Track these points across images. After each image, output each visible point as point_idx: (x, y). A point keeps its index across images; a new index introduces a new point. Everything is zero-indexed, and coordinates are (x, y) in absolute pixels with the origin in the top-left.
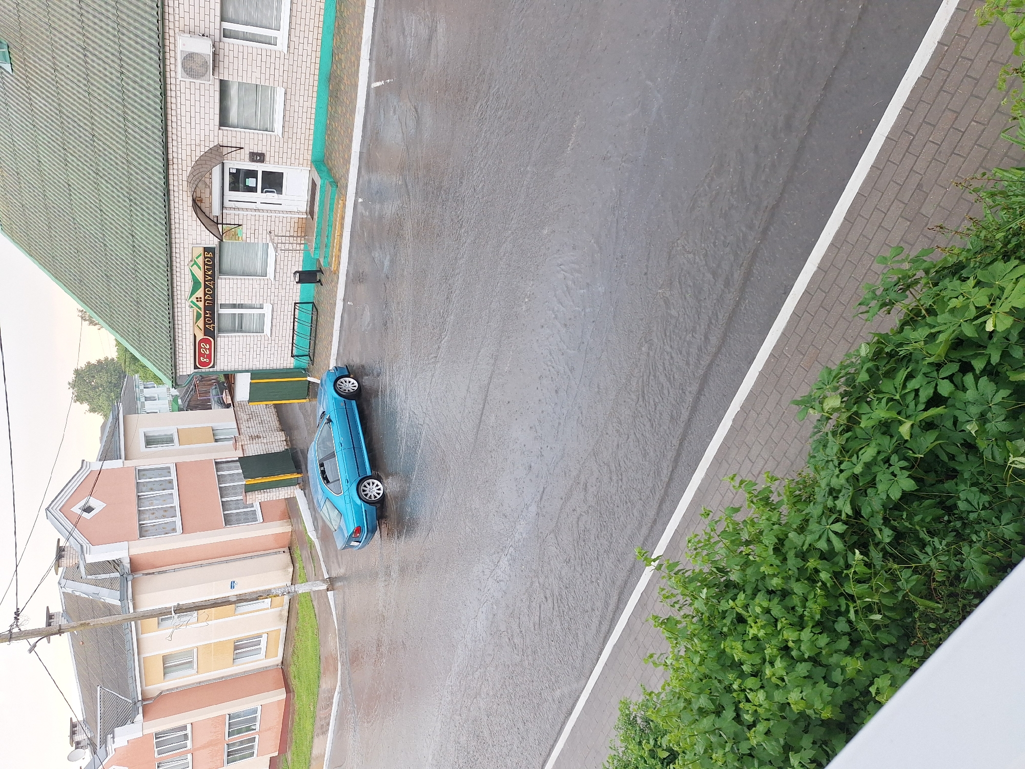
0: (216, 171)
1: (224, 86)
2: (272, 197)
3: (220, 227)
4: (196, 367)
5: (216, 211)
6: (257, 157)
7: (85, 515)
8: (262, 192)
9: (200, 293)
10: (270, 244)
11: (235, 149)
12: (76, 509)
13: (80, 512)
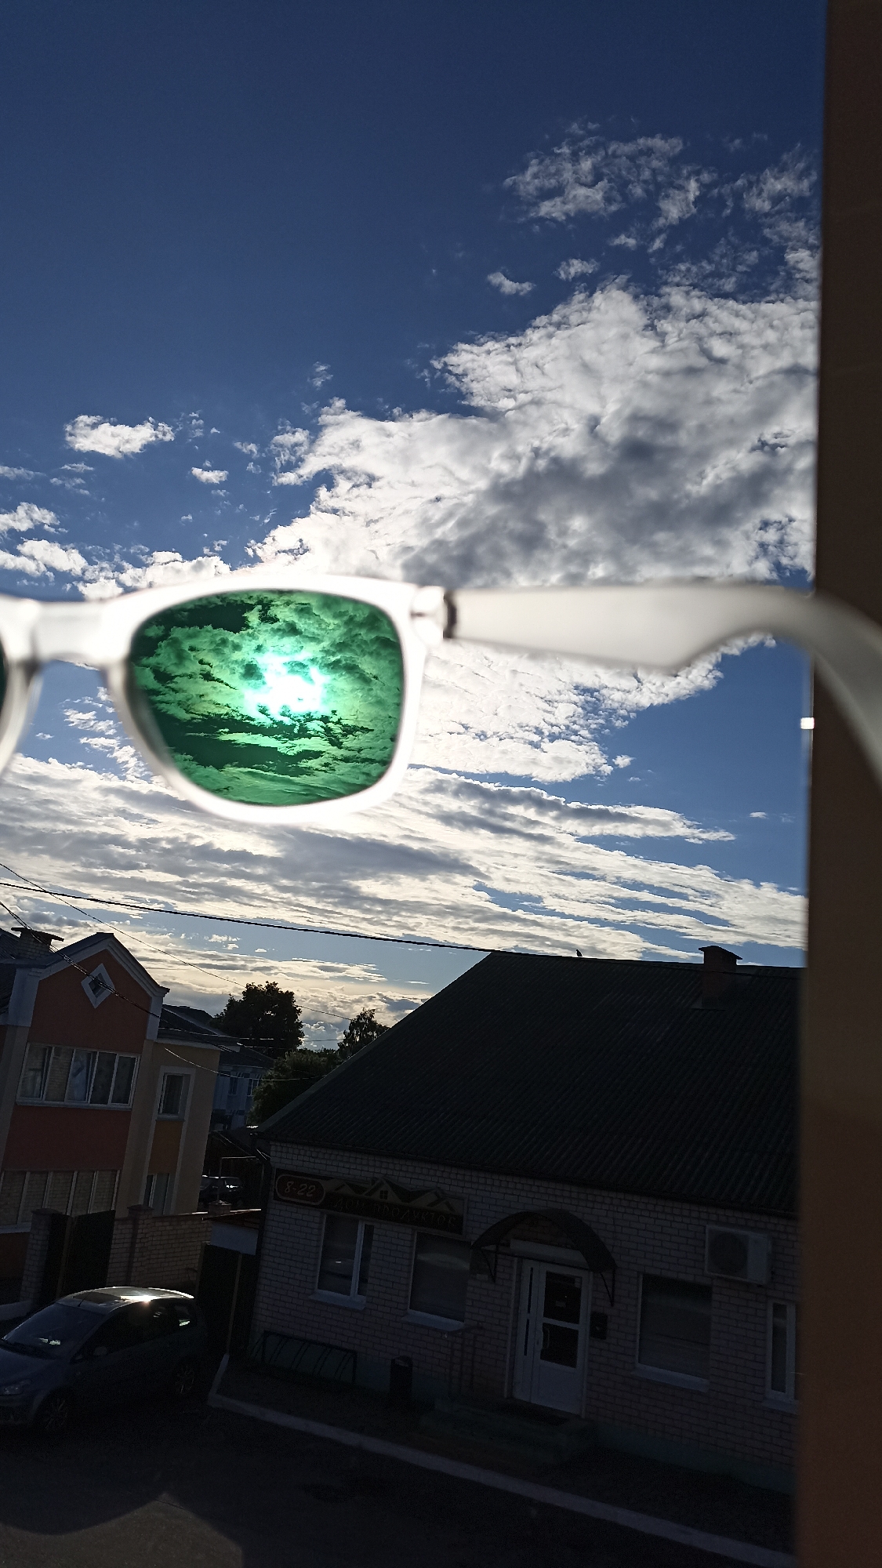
0: (577, 1257)
1: (702, 1293)
2: (538, 1338)
3: (492, 1248)
4: (279, 1171)
5: (517, 1246)
6: (599, 1326)
7: (88, 980)
8: (544, 1324)
9: (392, 1198)
10: (462, 1325)
11: (610, 1289)
12: (101, 970)
13: (95, 973)
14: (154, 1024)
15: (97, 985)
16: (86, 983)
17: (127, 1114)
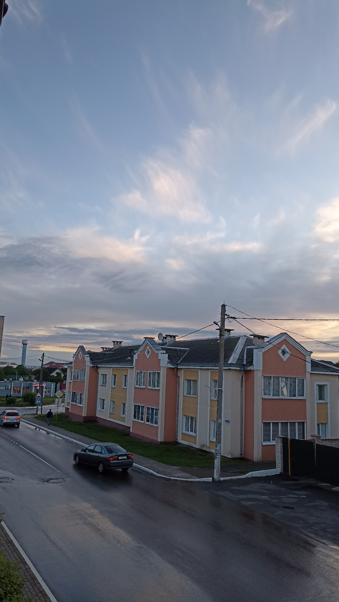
12: (284, 347)
13: (282, 348)
14: (309, 366)
15: (284, 352)
16: (280, 352)
17: (305, 400)
